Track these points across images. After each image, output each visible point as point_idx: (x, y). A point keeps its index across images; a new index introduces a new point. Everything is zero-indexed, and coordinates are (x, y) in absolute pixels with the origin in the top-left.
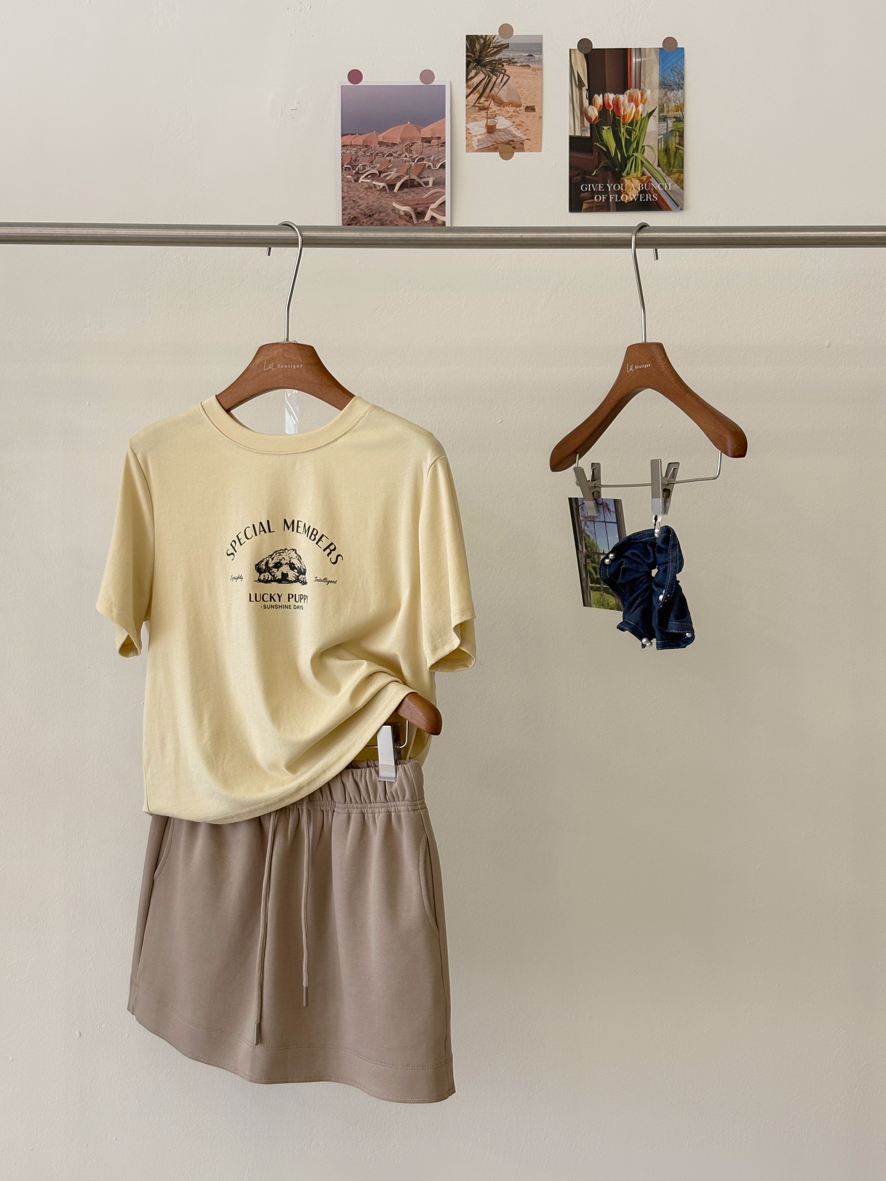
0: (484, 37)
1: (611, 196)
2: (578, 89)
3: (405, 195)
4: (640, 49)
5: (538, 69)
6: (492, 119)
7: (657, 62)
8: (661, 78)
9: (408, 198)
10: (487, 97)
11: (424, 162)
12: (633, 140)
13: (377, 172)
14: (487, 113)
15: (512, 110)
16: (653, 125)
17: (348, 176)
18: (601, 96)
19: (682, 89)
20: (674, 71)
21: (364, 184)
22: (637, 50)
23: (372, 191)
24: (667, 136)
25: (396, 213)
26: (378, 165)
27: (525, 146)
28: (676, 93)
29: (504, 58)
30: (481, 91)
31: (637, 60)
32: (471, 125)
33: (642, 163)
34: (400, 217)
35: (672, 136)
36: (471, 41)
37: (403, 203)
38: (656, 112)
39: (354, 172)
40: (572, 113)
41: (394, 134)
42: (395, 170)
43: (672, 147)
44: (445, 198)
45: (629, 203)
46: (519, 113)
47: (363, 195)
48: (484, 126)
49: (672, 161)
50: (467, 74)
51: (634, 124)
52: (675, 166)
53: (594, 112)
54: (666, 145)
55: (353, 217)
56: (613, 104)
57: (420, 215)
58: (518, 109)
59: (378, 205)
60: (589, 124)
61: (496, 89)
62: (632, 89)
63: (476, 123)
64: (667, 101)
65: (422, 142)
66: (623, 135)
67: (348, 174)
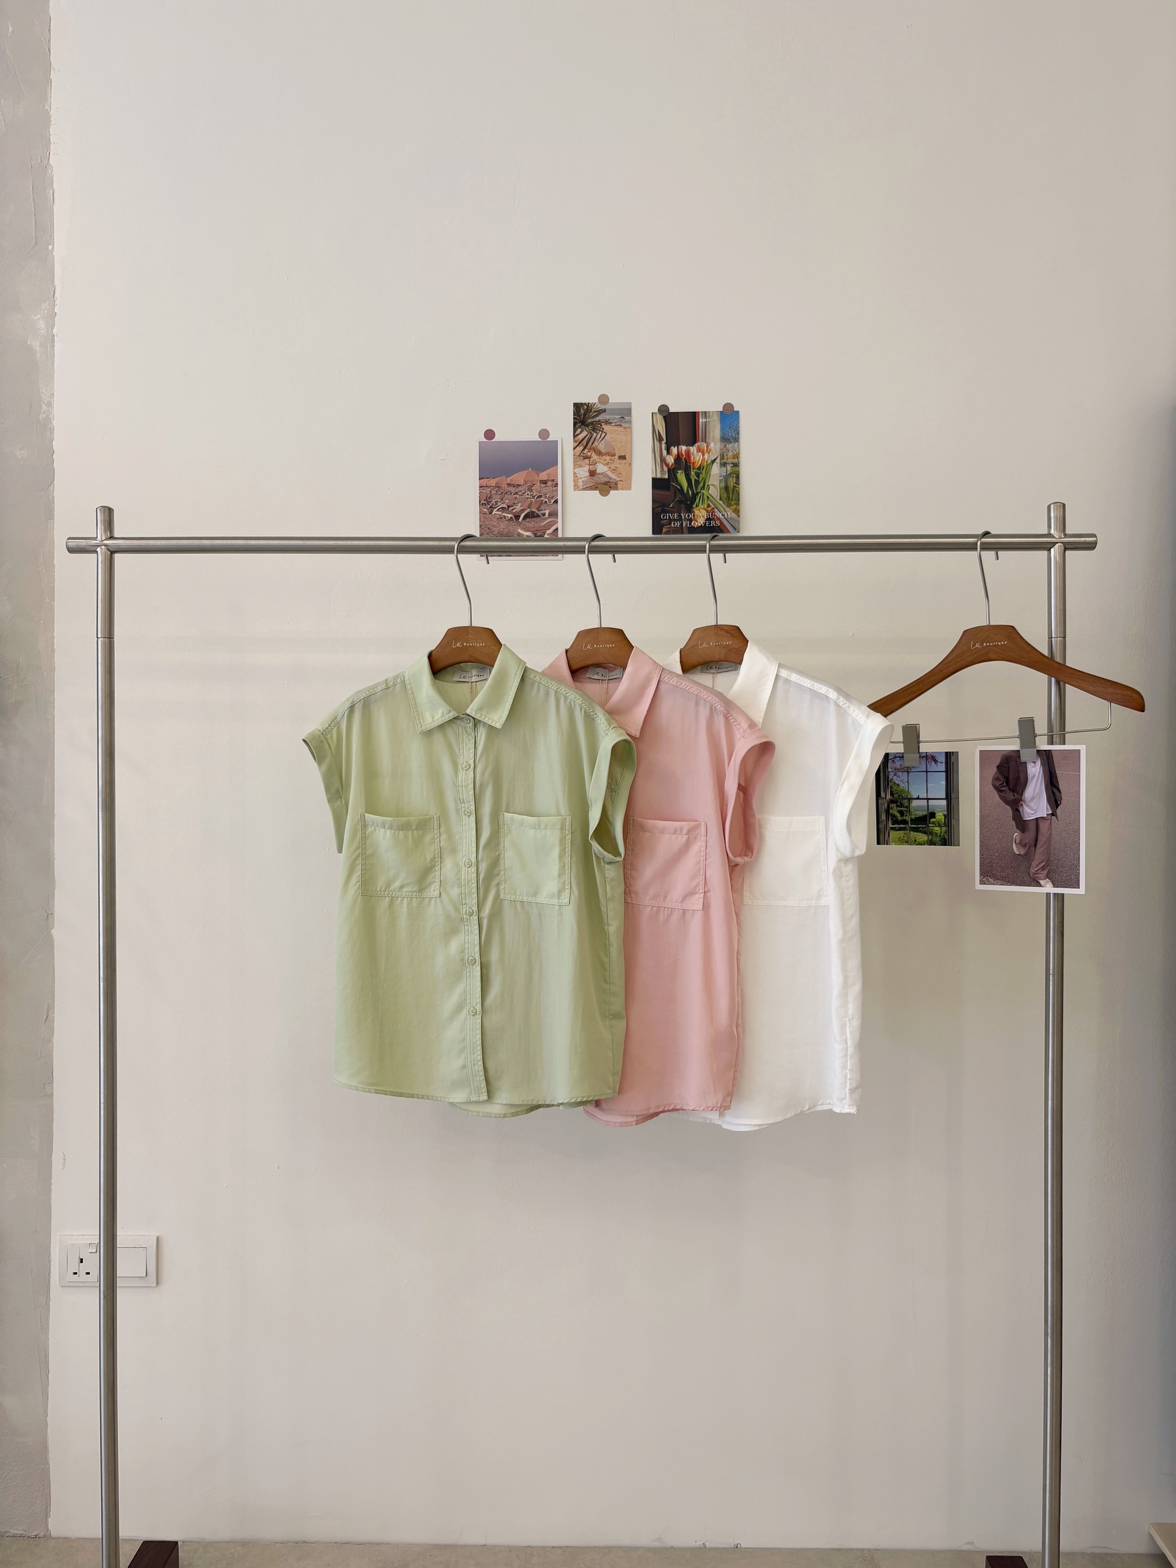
0: (587, 404)
1: (684, 522)
2: (658, 442)
3: (527, 523)
4: (705, 412)
5: (629, 428)
6: (593, 466)
7: (719, 423)
8: (721, 434)
9: (529, 526)
10: (590, 449)
11: (542, 499)
12: (700, 481)
13: (506, 506)
14: (590, 461)
15: (609, 458)
16: (716, 470)
17: (484, 510)
18: (676, 448)
19: (737, 442)
20: (731, 429)
21: (496, 513)
22: (703, 413)
23: (503, 520)
24: (726, 478)
26: (507, 501)
27: (619, 486)
28: (733, 445)
29: (602, 420)
30: (585, 444)
31: (703, 420)
32: (576, 471)
33: (708, 497)
35: (730, 477)
36: (577, 407)
37: (526, 530)
38: (718, 460)
39: (489, 506)
40: (654, 461)
41: (518, 478)
42: (520, 504)
43: (730, 486)
44: (558, 526)
45: (698, 527)
46: (613, 461)
47: (495, 524)
48: (587, 471)
49: (731, 496)
50: (575, 431)
51: (701, 468)
52: (733, 500)
53: (671, 460)
54: (725, 484)
56: (685, 453)
58: (613, 458)
59: (506, 531)
60: (667, 468)
61: (596, 443)
62: (699, 442)
63: (581, 469)
64: (727, 451)
65: (540, 483)
66: (693, 477)
67: (484, 508)
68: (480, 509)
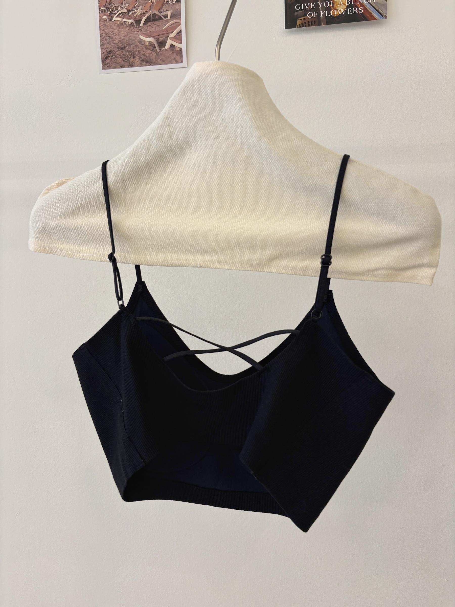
1: (321, 12)
3: (148, 28)
9: (151, 31)
13: (126, 11)
17: (104, 17)
21: (116, 23)
23: (123, 27)
25: (143, 44)
26: (127, 5)
34: (146, 47)
37: (148, 36)
39: (109, 13)
42: (140, 7)
44: (181, 27)
45: (338, 16)
47: (116, 31)
55: (110, 50)
57: (162, 44)
59: (128, 38)
67: (105, 15)
68: (100, 16)
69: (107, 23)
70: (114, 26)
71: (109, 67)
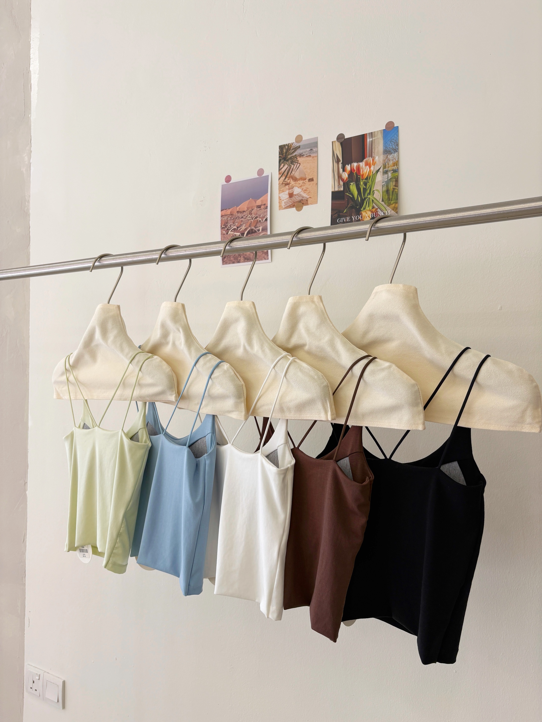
0: (288, 145)
2: (336, 164)
4: (372, 133)
5: (315, 156)
6: (291, 190)
7: (382, 139)
8: (384, 148)
10: (289, 177)
11: (258, 219)
12: (367, 188)
13: (236, 228)
14: (289, 186)
15: (302, 182)
16: (380, 178)
17: (224, 232)
18: (350, 165)
19: (397, 152)
20: (392, 142)
21: (230, 235)
22: (370, 134)
24: (387, 183)
26: (237, 224)
27: (309, 202)
28: (393, 155)
29: (298, 154)
30: (286, 174)
31: (370, 140)
32: (281, 195)
33: (373, 201)
35: (391, 181)
36: (281, 148)
38: (381, 170)
39: (226, 229)
40: (333, 179)
41: (244, 206)
42: (244, 225)
43: (391, 188)
46: (305, 183)
48: (288, 194)
49: (391, 197)
50: (280, 167)
51: (368, 178)
52: (392, 200)
53: (345, 176)
54: (387, 188)
56: (356, 169)
58: (304, 181)
60: (342, 183)
61: (293, 172)
62: (367, 158)
63: (283, 193)
64: (388, 161)
65: (257, 208)
66: (362, 186)
67: (224, 231)
68: (221, 232)
69: (225, 236)
70: (229, 237)
71: (226, 263)
